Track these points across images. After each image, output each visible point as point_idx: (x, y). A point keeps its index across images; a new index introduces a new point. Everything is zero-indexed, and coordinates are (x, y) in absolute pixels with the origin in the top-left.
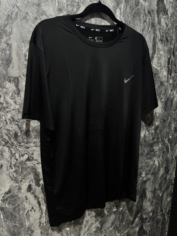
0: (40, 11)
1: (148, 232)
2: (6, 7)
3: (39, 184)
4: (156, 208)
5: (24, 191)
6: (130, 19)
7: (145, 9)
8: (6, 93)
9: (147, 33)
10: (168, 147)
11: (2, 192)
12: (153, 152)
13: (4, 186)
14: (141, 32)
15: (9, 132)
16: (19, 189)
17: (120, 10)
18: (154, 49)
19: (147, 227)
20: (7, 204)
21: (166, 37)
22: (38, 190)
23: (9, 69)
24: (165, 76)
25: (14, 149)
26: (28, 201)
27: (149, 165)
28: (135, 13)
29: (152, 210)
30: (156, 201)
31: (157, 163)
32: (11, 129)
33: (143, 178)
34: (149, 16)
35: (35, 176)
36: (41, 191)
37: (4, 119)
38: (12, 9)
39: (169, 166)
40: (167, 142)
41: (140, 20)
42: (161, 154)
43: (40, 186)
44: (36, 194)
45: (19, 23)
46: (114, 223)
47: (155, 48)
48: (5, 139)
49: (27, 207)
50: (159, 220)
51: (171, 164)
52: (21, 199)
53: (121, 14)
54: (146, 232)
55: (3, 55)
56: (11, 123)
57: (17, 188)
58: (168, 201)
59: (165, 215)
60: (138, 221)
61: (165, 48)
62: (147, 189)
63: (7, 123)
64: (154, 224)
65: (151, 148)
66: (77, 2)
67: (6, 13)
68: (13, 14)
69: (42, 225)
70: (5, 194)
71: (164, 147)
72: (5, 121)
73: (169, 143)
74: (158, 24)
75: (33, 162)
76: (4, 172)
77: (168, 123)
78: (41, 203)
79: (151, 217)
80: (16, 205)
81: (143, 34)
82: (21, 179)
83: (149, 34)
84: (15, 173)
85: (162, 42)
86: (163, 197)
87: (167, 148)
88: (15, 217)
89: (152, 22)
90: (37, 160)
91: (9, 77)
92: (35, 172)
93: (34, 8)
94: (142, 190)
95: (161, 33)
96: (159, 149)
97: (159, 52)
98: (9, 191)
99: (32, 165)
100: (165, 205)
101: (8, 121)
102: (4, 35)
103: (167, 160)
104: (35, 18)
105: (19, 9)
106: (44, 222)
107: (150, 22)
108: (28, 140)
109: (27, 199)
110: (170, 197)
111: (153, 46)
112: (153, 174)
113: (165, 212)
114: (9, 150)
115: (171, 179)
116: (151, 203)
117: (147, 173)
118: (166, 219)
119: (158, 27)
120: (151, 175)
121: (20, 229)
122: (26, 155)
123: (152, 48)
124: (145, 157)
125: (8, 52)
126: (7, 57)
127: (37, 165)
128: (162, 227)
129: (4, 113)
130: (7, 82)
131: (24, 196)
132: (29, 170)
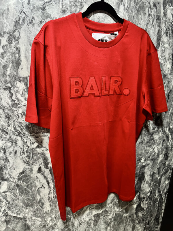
0: (45, 14)
1: (145, 209)
2: (14, 14)
3: (48, 167)
4: (154, 189)
5: (35, 172)
6: (134, 13)
7: (150, 1)
8: (17, 91)
9: (152, 27)
10: (169, 136)
11: (17, 173)
12: (153, 141)
13: (19, 168)
14: (146, 26)
15: (21, 124)
16: (31, 170)
17: (124, 5)
18: (158, 43)
19: (144, 205)
20: (21, 182)
21: (172, 29)
22: (47, 172)
23: (19, 70)
24: (169, 68)
25: (26, 138)
26: (39, 180)
27: (148, 152)
28: (139, 7)
29: (149, 191)
30: (154, 184)
31: (156, 151)
32: (22, 122)
33: (142, 163)
34: (155, 8)
35: (44, 160)
36: (49, 173)
37: (16, 113)
38: (19, 15)
39: (169, 153)
40: (167, 131)
41: (145, 14)
42: (160, 142)
43: (48, 168)
44: (45, 175)
45: (26, 28)
46: (113, 201)
47: (159, 41)
48: (18, 130)
49: (38, 185)
50: (156, 200)
51: (171, 152)
52: (33, 179)
53: (124, 10)
54: (143, 209)
55: (13, 58)
56: (22, 117)
57: (29, 169)
58: (166, 184)
59: (162, 196)
60: (136, 200)
61: (170, 41)
62: (145, 173)
63: (19, 117)
64: (151, 202)
65: (151, 137)
66: (80, 2)
67: (14, 20)
68: (20, 20)
69: (50, 199)
70: (20, 174)
71: (164, 136)
72: (18, 115)
73: (170, 133)
74: (163, 16)
75: (42, 149)
76: (18, 157)
77: (169, 114)
78: (50, 182)
79: (148, 197)
80: (29, 183)
81: (147, 28)
82: (32, 162)
83: (153, 27)
84: (27, 158)
85: (167, 35)
86: (161, 180)
87: (167, 136)
88: (29, 192)
89: (157, 15)
90: (45, 147)
91: (19, 77)
92: (44, 157)
93: (39, 12)
94: (141, 174)
95: (167, 25)
96: (160, 137)
97: (163, 45)
98: (23, 172)
99: (41, 151)
100: (163, 187)
101: (20, 115)
102: (13, 40)
103: (167, 148)
104: (40, 21)
105: (26, 14)
106: (52, 197)
107: (155, 16)
108: (37, 131)
109: (37, 178)
110: (168, 180)
111: (157, 39)
112: (152, 160)
113: (162, 193)
114: (22, 139)
115: (170, 164)
116: (149, 185)
117: (146, 159)
118: (163, 199)
119: (164, 19)
120: (150, 161)
121: (32, 201)
122: (36, 143)
123: (156, 41)
124: (145, 145)
125: (17, 55)
126: (17, 59)
127: (45, 151)
128: (159, 205)
129: (16, 108)
130: (17, 82)
131: (35, 176)
132: (38, 156)
